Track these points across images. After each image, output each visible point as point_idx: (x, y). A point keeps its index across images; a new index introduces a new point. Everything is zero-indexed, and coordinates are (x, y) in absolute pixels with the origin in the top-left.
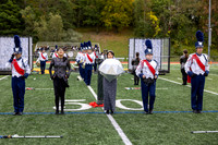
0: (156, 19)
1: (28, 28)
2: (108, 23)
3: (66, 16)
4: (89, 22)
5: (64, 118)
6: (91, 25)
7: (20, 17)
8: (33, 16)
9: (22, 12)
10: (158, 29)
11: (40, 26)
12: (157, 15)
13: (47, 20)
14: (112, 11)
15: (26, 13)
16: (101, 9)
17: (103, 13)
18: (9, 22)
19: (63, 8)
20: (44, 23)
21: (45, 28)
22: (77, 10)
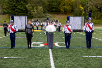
0: (82, 8)
1: (29, 13)
2: (62, 10)
3: (45, 7)
4: (54, 10)
5: (30, 50)
6: (55, 11)
7: (26, 8)
8: (31, 7)
9: (26, 6)
10: (83, 13)
11: (34, 11)
12: (83, 6)
13: (37, 9)
14: (64, 5)
15: (28, 6)
16: (59, 4)
17: (60, 6)
18: (21, 10)
19: (43, 4)
20: (36, 10)
21: (36, 12)
22: (49, 5)
